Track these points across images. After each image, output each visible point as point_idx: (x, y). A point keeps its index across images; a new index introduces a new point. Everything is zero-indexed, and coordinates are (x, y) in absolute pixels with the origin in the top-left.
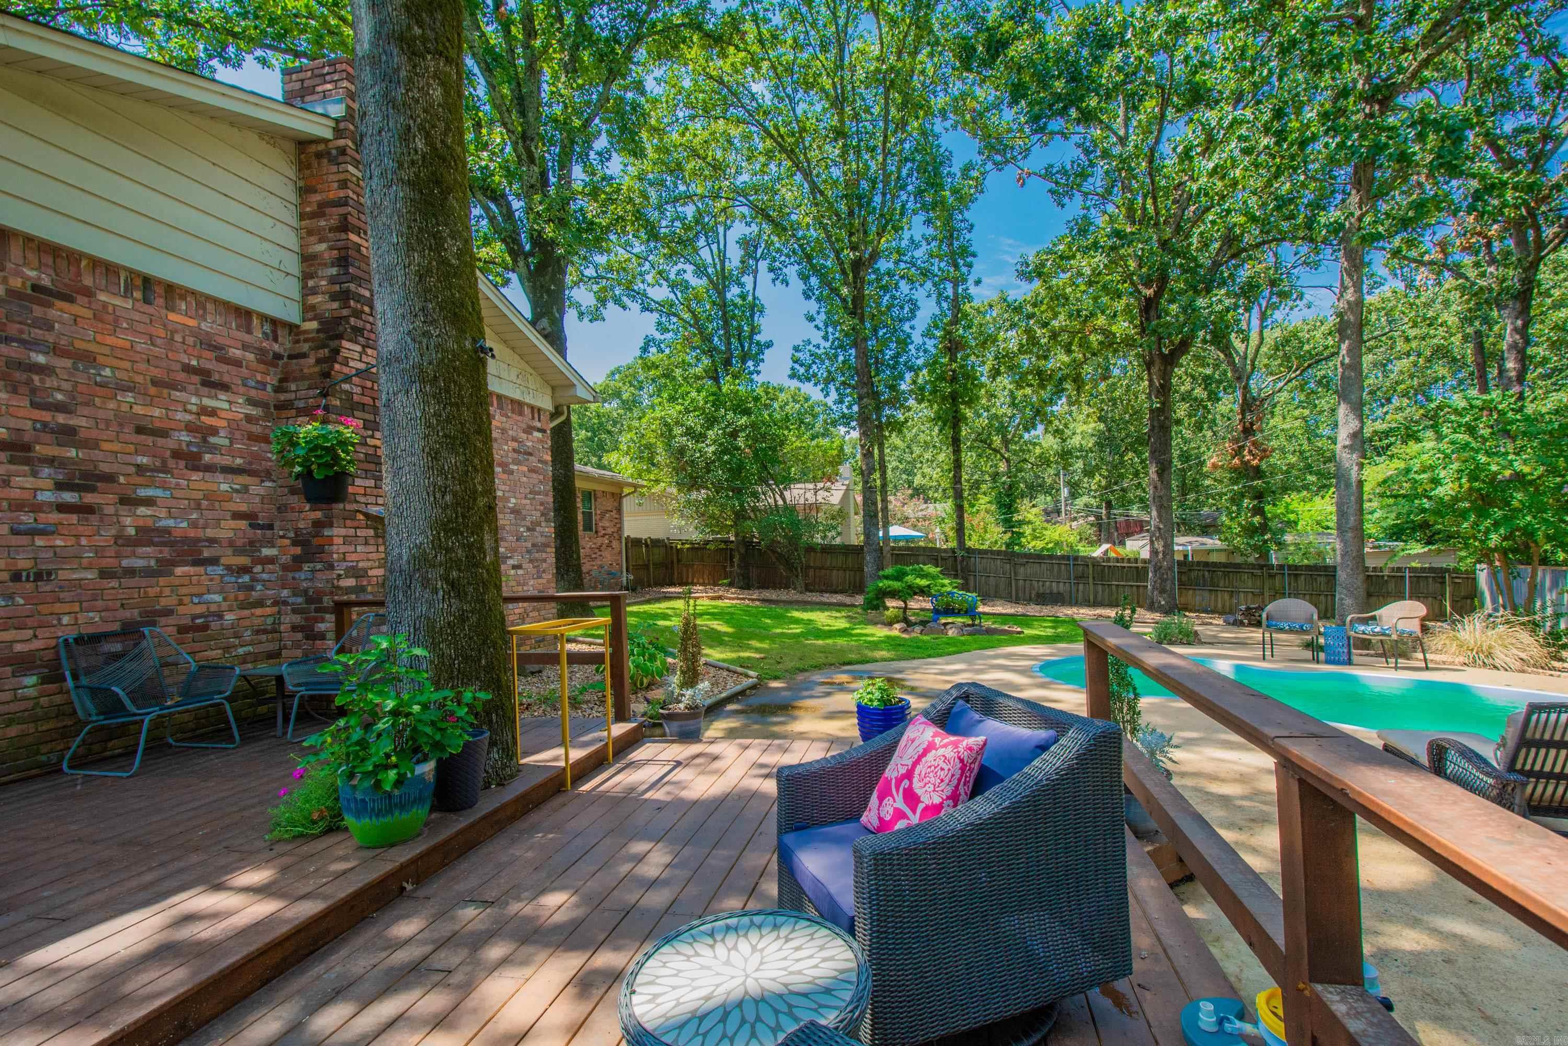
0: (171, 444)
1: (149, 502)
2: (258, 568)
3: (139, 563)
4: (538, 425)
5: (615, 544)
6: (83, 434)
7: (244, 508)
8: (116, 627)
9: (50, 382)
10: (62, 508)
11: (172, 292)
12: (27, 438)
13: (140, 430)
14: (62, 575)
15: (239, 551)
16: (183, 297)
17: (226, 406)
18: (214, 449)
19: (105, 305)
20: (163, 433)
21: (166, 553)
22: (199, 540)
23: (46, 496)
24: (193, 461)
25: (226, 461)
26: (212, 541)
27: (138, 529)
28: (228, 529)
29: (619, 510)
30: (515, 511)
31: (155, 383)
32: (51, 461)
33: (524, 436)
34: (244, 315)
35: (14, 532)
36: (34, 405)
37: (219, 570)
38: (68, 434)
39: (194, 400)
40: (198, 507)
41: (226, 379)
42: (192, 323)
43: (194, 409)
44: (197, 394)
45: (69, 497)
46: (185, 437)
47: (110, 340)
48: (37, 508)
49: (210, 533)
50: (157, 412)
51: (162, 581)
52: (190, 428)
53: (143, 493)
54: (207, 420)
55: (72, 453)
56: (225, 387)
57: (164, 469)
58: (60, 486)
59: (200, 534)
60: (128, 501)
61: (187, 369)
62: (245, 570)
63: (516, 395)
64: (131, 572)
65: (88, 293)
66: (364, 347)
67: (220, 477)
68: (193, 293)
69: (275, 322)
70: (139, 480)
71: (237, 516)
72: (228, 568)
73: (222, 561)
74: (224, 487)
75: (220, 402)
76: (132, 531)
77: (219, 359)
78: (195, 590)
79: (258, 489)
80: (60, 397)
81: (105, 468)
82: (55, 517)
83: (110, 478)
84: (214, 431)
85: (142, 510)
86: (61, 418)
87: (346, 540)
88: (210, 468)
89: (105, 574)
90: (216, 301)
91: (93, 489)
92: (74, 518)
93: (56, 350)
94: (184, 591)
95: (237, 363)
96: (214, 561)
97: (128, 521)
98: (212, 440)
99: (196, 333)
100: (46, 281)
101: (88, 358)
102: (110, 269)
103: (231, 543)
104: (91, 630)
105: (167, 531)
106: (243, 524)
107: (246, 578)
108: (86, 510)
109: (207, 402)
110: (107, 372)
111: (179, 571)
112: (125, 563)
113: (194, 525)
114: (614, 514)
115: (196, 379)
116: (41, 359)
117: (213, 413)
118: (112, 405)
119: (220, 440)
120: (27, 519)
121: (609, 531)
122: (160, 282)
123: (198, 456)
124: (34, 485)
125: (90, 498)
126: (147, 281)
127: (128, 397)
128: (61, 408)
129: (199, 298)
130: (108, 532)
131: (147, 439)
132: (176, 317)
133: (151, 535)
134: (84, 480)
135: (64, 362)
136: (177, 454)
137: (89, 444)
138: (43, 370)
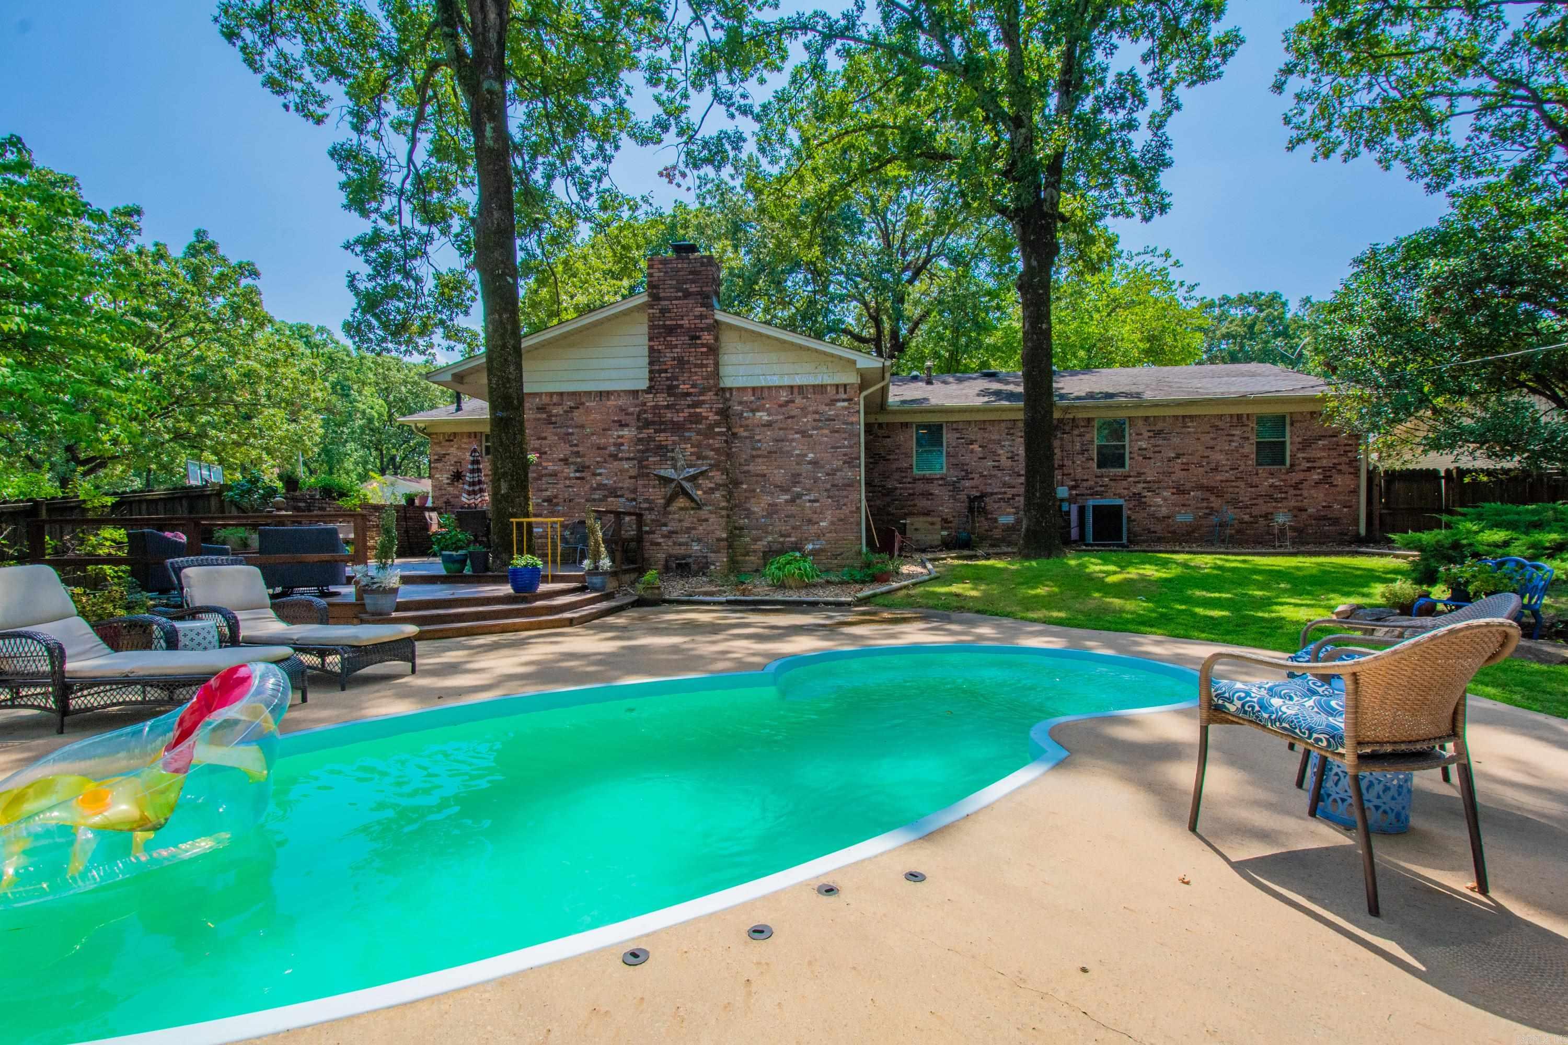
0: (607, 452)
1: (600, 474)
3: (597, 497)
5: (1338, 480)
6: (582, 453)
9: (574, 437)
10: (577, 478)
11: (608, 393)
12: (568, 456)
13: (599, 448)
14: (577, 501)
16: (612, 395)
17: (627, 433)
18: (622, 451)
19: (589, 407)
20: (605, 448)
21: (606, 493)
23: (572, 475)
24: (615, 457)
25: (627, 455)
27: (598, 485)
31: (604, 430)
32: (574, 463)
33: (827, 408)
36: (570, 446)
37: (623, 500)
38: (577, 454)
39: (615, 433)
40: (617, 475)
41: (627, 422)
42: (616, 403)
43: (615, 437)
44: (617, 431)
45: (578, 475)
46: (612, 448)
47: (590, 418)
48: (570, 479)
50: (603, 441)
52: (615, 444)
53: (598, 471)
54: (620, 440)
55: (579, 460)
56: (627, 425)
57: (605, 462)
58: (577, 471)
60: (595, 475)
61: (614, 421)
64: (594, 500)
65: (583, 404)
67: (624, 462)
68: (616, 392)
70: (597, 467)
71: (631, 477)
74: (626, 466)
75: (625, 432)
76: (595, 485)
77: (627, 414)
80: (576, 442)
81: (588, 464)
82: (574, 482)
83: (589, 467)
84: (622, 444)
85: (598, 478)
86: (575, 449)
87: (644, 486)
88: (621, 459)
89: (587, 501)
90: (624, 392)
91: (583, 471)
92: (579, 482)
93: (577, 427)
95: (630, 414)
97: (594, 482)
98: (622, 448)
99: (616, 406)
100: (573, 405)
101: (582, 427)
102: (589, 393)
103: (628, 488)
105: (606, 485)
108: (582, 479)
109: (621, 433)
110: (589, 430)
112: (593, 497)
113: (615, 482)
115: (617, 425)
116: (571, 431)
117: (622, 437)
118: (590, 441)
119: (624, 448)
120: (567, 482)
121: (1324, 463)
122: (605, 392)
123: (616, 455)
124: (570, 471)
125: (583, 474)
126: (601, 393)
127: (595, 437)
128: (576, 445)
129: (618, 393)
130: (588, 486)
131: (601, 452)
132: (609, 403)
133: (600, 486)
134: (582, 468)
135: (575, 430)
136: (611, 455)
137: (583, 456)
138: (572, 434)
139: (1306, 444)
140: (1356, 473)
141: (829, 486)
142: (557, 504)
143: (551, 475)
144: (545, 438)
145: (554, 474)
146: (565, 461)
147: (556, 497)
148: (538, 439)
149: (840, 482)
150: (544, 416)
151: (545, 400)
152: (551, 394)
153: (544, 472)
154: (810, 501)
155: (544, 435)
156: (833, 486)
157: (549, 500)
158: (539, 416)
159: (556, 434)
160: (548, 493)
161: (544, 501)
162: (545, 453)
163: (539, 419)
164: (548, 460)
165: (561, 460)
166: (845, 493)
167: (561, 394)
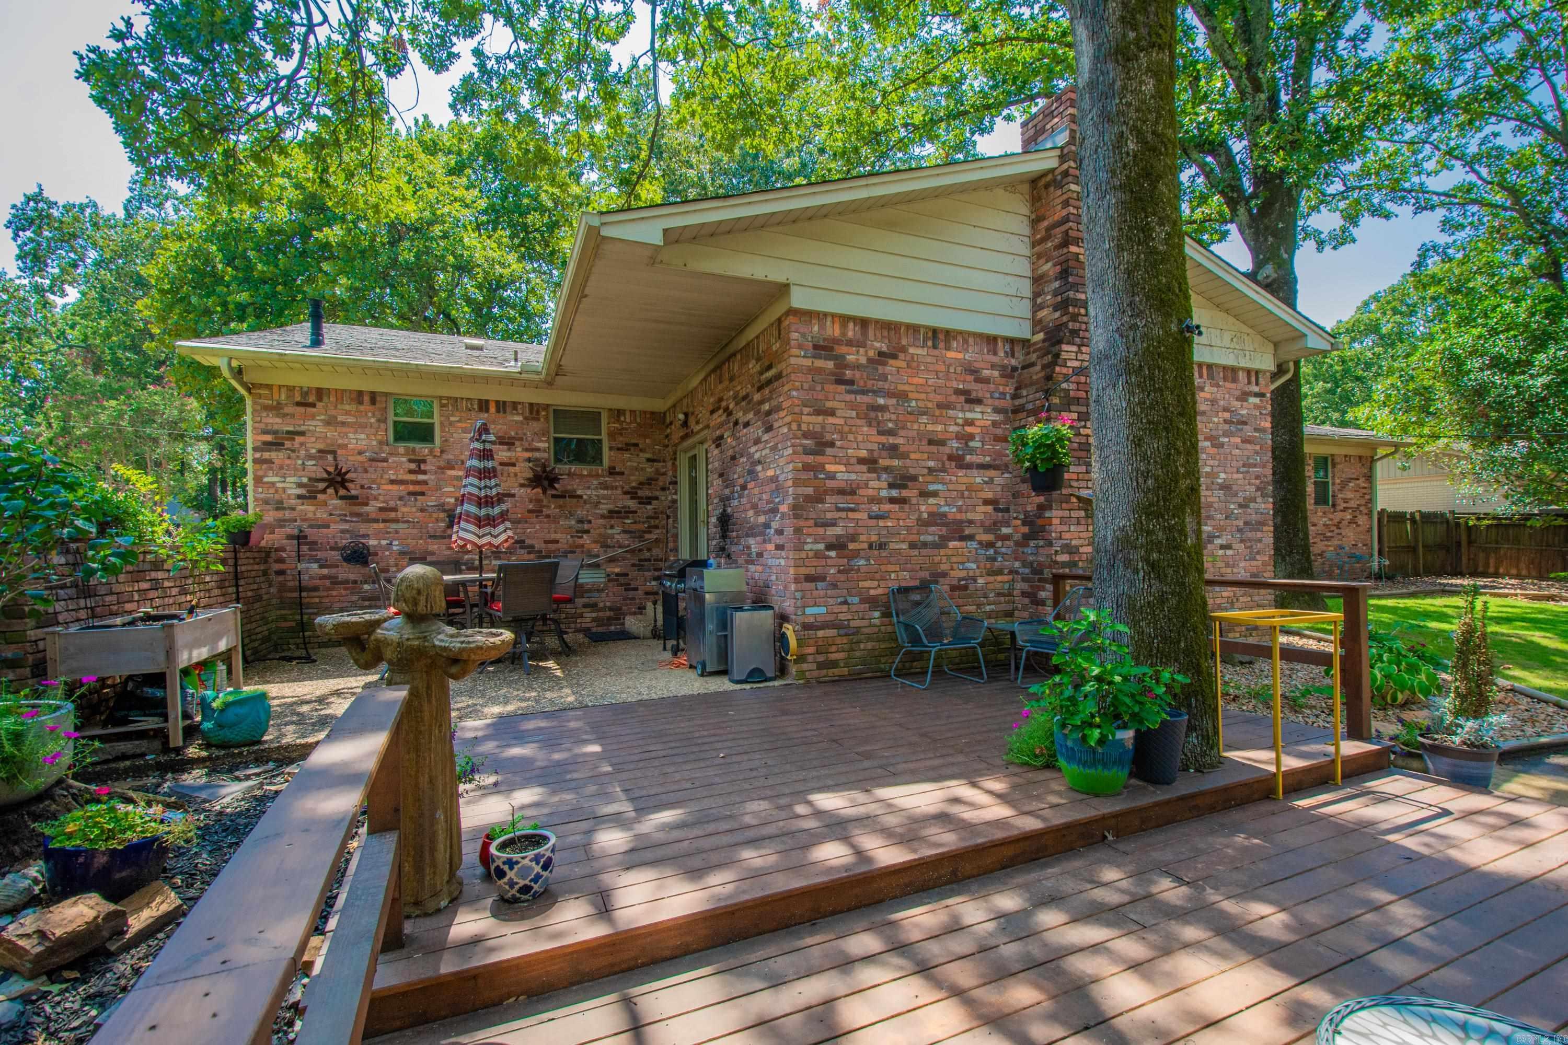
0: (946, 450)
1: (935, 494)
2: (999, 544)
3: (929, 538)
4: (1256, 389)
5: (1362, 520)
6: (902, 449)
7: (990, 495)
8: (917, 583)
9: (887, 416)
10: (892, 500)
11: (949, 336)
12: (876, 454)
13: (931, 442)
14: (892, 546)
15: (987, 530)
16: (955, 338)
17: (979, 416)
18: (972, 451)
19: (913, 355)
20: (942, 443)
21: (944, 531)
22: (961, 522)
23: (884, 493)
24: (958, 461)
25: (980, 459)
26: (971, 522)
27: (931, 514)
28: (981, 513)
29: (1370, 477)
30: (1226, 487)
31: (940, 406)
32: (886, 469)
33: (1238, 404)
34: (991, 340)
35: (870, 517)
36: (880, 433)
37: (974, 545)
38: (893, 450)
39: (961, 415)
40: (963, 497)
41: (980, 395)
42: (960, 356)
43: (960, 421)
44: (963, 410)
45: (895, 493)
46: (955, 444)
47: (915, 380)
48: (879, 501)
49: (970, 516)
50: (940, 428)
51: (942, 552)
52: (958, 437)
53: (932, 487)
54: (969, 429)
55: (896, 462)
56: (979, 401)
57: (943, 470)
58: (891, 486)
59: (963, 516)
60: (925, 494)
61: (958, 392)
62: (990, 545)
63: (1228, 360)
64: (925, 545)
65: (903, 350)
66: (1079, 346)
67: (975, 472)
68: (961, 333)
69: (1012, 341)
70: (929, 478)
71: (986, 502)
72: (980, 543)
73: (978, 537)
74: (978, 480)
75: (976, 414)
76: (925, 516)
77: (977, 380)
78: (960, 559)
79: (1000, 479)
80: (890, 425)
81: (912, 471)
82: (887, 507)
83: (914, 478)
84: (971, 437)
85: (932, 501)
86: (891, 440)
87: (1063, 521)
88: (969, 466)
89: (912, 546)
90: (975, 335)
91: (905, 487)
92: (896, 507)
93: (889, 394)
94: (954, 559)
95: (986, 381)
96: (971, 538)
97: (923, 508)
98: (972, 444)
99: (961, 363)
100: (885, 349)
101: (903, 396)
102: (913, 329)
103: (982, 524)
104: (904, 584)
105: (944, 515)
106: (990, 508)
107: (991, 551)
108: (902, 501)
109: (969, 415)
110: (913, 404)
111: (952, 544)
112: (922, 538)
113: (960, 510)
114: (1362, 483)
115: (962, 398)
116: (881, 401)
117: (970, 423)
118: (916, 426)
119: (976, 444)
120: (875, 508)
121: (1353, 504)
122: (942, 330)
123: (962, 458)
124: (879, 486)
125: (905, 493)
126: (935, 332)
127: (924, 419)
128: (891, 433)
129: (965, 336)
130: (914, 517)
131: (934, 449)
132: (951, 354)
133: (936, 518)
134: (902, 481)
135: (893, 401)
136: (951, 458)
137: (904, 456)
138: (883, 409)
139: (1344, 485)
140: (1370, 514)
141: (1241, 523)
142: (856, 554)
143: (841, 492)
144: (832, 413)
145: (849, 491)
146: (870, 463)
147: (853, 538)
148: (818, 412)
149: (1254, 517)
150: (830, 364)
151: (833, 330)
152: (845, 319)
153: (830, 484)
154: (1222, 547)
155: (829, 404)
156: (1246, 523)
157: (838, 545)
158: (820, 363)
159: (852, 406)
160: (838, 531)
161: (829, 547)
162: (832, 444)
163: (819, 371)
164: (837, 460)
165: (861, 461)
166: (1259, 535)
167: (864, 323)
